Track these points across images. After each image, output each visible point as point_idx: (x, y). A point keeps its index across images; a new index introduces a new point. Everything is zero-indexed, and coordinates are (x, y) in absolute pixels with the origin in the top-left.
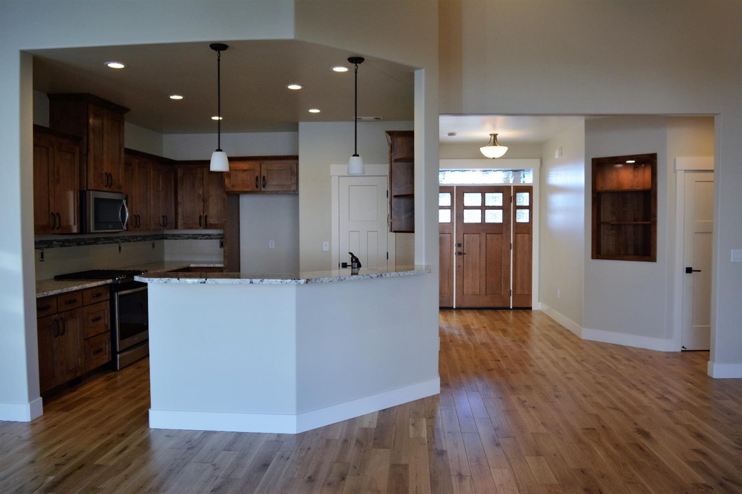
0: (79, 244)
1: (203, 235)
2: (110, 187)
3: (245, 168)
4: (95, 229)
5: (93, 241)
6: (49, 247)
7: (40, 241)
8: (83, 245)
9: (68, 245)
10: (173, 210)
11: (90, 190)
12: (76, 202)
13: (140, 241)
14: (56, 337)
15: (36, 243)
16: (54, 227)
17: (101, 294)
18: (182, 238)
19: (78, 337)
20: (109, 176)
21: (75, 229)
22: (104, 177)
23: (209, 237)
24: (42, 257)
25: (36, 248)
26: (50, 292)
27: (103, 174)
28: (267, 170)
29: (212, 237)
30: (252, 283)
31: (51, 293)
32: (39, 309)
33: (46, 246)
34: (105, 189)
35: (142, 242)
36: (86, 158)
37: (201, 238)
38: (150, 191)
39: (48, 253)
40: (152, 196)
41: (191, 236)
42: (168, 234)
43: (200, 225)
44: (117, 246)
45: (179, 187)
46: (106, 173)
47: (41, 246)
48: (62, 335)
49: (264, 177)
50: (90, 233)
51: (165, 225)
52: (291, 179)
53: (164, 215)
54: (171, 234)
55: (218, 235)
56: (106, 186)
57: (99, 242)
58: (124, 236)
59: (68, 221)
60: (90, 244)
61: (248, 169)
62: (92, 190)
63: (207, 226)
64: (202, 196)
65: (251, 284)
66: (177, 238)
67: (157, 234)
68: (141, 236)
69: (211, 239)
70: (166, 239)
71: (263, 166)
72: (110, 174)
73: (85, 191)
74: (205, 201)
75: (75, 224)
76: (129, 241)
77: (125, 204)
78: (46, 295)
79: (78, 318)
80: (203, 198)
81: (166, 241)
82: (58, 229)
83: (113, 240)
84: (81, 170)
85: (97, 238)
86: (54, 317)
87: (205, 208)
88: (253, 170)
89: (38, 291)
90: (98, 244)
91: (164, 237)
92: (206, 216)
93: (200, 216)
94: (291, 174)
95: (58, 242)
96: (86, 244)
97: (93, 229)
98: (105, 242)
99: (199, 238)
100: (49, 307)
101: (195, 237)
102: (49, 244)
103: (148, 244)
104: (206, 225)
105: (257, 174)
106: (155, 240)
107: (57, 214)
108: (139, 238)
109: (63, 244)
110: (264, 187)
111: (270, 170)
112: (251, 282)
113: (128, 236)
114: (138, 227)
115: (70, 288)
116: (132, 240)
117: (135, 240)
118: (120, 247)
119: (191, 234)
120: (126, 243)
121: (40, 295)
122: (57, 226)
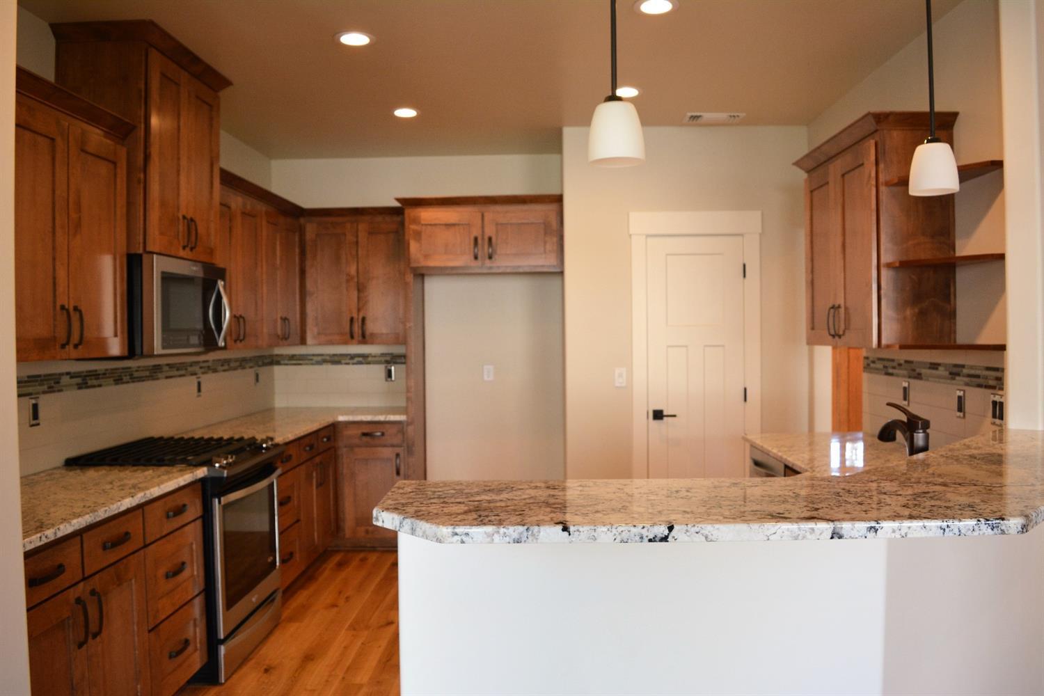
0: (118, 381)
1: (352, 357)
2: (192, 249)
3: (452, 221)
4: (164, 348)
5: (147, 373)
6: (51, 390)
7: (29, 377)
8: (128, 382)
9: (95, 382)
10: (298, 308)
11: (152, 253)
12: (118, 280)
13: (235, 369)
14: (80, 645)
15: (20, 382)
16: (68, 343)
17: (184, 506)
18: (311, 362)
19: (136, 628)
20: (190, 223)
21: (115, 347)
22: (182, 227)
23: (364, 359)
24: (35, 415)
25: (19, 396)
26: (62, 527)
27: (178, 218)
28: (497, 224)
29: (370, 359)
30: (840, 537)
31: (66, 529)
32: (32, 582)
33: (45, 388)
34: (182, 253)
35: (239, 371)
36: (142, 176)
37: (348, 361)
38: (262, 268)
39: (50, 404)
40: (264, 277)
41: (328, 358)
42: (282, 355)
43: (352, 337)
44: (194, 380)
45: (308, 263)
46: (184, 217)
47: (30, 390)
48: (95, 636)
49: (490, 239)
50: (152, 356)
51: (285, 338)
52: (545, 243)
53: (284, 316)
54: (287, 355)
55: (383, 355)
56: (184, 248)
57: (160, 375)
58: (207, 361)
59: (99, 327)
60: (141, 379)
61: (457, 222)
62: (157, 254)
63: (364, 339)
64: (356, 280)
65: (836, 540)
66: (301, 362)
67: (263, 354)
68: (236, 360)
69: (369, 363)
70: (278, 363)
71: (488, 216)
72: (192, 220)
73: (140, 256)
74: (361, 288)
75: (116, 335)
76: (215, 371)
77: (222, 290)
78: (52, 538)
79: (133, 581)
80: (358, 282)
81: (276, 369)
82: (76, 346)
83: (186, 369)
84: (130, 204)
85: (155, 366)
86: (73, 594)
87: (361, 303)
88: (469, 224)
89: (26, 534)
90: (158, 379)
91: (274, 361)
92: (364, 319)
93: (352, 320)
94: (545, 234)
95: (71, 377)
96: (134, 379)
97: (160, 347)
98: (171, 374)
99: (343, 361)
100: (60, 569)
101: (336, 360)
102: (52, 384)
103: (247, 375)
104: (364, 336)
105: (476, 232)
106: (259, 366)
107: (76, 309)
108: (232, 365)
109: (85, 381)
110: (490, 257)
111: (502, 224)
112: (836, 535)
113: (214, 361)
114: (241, 341)
115: (115, 506)
116: (220, 368)
117: (226, 367)
118: (199, 384)
119: (327, 355)
120: (211, 376)
121: (36, 541)
122: (75, 338)
